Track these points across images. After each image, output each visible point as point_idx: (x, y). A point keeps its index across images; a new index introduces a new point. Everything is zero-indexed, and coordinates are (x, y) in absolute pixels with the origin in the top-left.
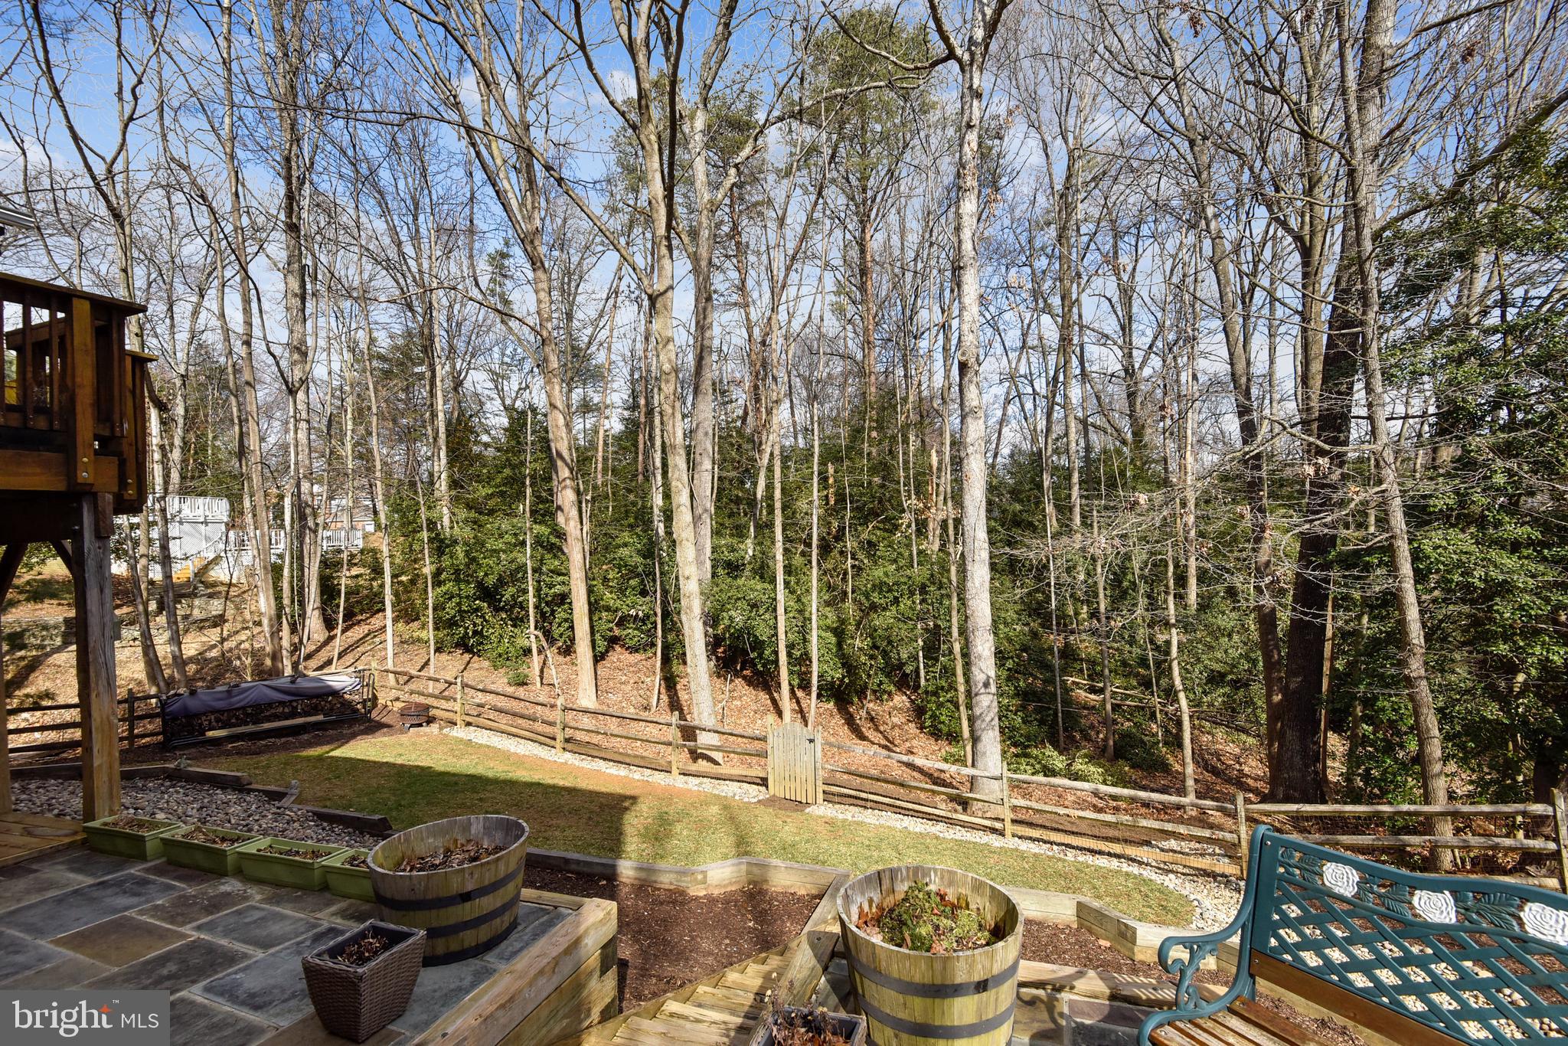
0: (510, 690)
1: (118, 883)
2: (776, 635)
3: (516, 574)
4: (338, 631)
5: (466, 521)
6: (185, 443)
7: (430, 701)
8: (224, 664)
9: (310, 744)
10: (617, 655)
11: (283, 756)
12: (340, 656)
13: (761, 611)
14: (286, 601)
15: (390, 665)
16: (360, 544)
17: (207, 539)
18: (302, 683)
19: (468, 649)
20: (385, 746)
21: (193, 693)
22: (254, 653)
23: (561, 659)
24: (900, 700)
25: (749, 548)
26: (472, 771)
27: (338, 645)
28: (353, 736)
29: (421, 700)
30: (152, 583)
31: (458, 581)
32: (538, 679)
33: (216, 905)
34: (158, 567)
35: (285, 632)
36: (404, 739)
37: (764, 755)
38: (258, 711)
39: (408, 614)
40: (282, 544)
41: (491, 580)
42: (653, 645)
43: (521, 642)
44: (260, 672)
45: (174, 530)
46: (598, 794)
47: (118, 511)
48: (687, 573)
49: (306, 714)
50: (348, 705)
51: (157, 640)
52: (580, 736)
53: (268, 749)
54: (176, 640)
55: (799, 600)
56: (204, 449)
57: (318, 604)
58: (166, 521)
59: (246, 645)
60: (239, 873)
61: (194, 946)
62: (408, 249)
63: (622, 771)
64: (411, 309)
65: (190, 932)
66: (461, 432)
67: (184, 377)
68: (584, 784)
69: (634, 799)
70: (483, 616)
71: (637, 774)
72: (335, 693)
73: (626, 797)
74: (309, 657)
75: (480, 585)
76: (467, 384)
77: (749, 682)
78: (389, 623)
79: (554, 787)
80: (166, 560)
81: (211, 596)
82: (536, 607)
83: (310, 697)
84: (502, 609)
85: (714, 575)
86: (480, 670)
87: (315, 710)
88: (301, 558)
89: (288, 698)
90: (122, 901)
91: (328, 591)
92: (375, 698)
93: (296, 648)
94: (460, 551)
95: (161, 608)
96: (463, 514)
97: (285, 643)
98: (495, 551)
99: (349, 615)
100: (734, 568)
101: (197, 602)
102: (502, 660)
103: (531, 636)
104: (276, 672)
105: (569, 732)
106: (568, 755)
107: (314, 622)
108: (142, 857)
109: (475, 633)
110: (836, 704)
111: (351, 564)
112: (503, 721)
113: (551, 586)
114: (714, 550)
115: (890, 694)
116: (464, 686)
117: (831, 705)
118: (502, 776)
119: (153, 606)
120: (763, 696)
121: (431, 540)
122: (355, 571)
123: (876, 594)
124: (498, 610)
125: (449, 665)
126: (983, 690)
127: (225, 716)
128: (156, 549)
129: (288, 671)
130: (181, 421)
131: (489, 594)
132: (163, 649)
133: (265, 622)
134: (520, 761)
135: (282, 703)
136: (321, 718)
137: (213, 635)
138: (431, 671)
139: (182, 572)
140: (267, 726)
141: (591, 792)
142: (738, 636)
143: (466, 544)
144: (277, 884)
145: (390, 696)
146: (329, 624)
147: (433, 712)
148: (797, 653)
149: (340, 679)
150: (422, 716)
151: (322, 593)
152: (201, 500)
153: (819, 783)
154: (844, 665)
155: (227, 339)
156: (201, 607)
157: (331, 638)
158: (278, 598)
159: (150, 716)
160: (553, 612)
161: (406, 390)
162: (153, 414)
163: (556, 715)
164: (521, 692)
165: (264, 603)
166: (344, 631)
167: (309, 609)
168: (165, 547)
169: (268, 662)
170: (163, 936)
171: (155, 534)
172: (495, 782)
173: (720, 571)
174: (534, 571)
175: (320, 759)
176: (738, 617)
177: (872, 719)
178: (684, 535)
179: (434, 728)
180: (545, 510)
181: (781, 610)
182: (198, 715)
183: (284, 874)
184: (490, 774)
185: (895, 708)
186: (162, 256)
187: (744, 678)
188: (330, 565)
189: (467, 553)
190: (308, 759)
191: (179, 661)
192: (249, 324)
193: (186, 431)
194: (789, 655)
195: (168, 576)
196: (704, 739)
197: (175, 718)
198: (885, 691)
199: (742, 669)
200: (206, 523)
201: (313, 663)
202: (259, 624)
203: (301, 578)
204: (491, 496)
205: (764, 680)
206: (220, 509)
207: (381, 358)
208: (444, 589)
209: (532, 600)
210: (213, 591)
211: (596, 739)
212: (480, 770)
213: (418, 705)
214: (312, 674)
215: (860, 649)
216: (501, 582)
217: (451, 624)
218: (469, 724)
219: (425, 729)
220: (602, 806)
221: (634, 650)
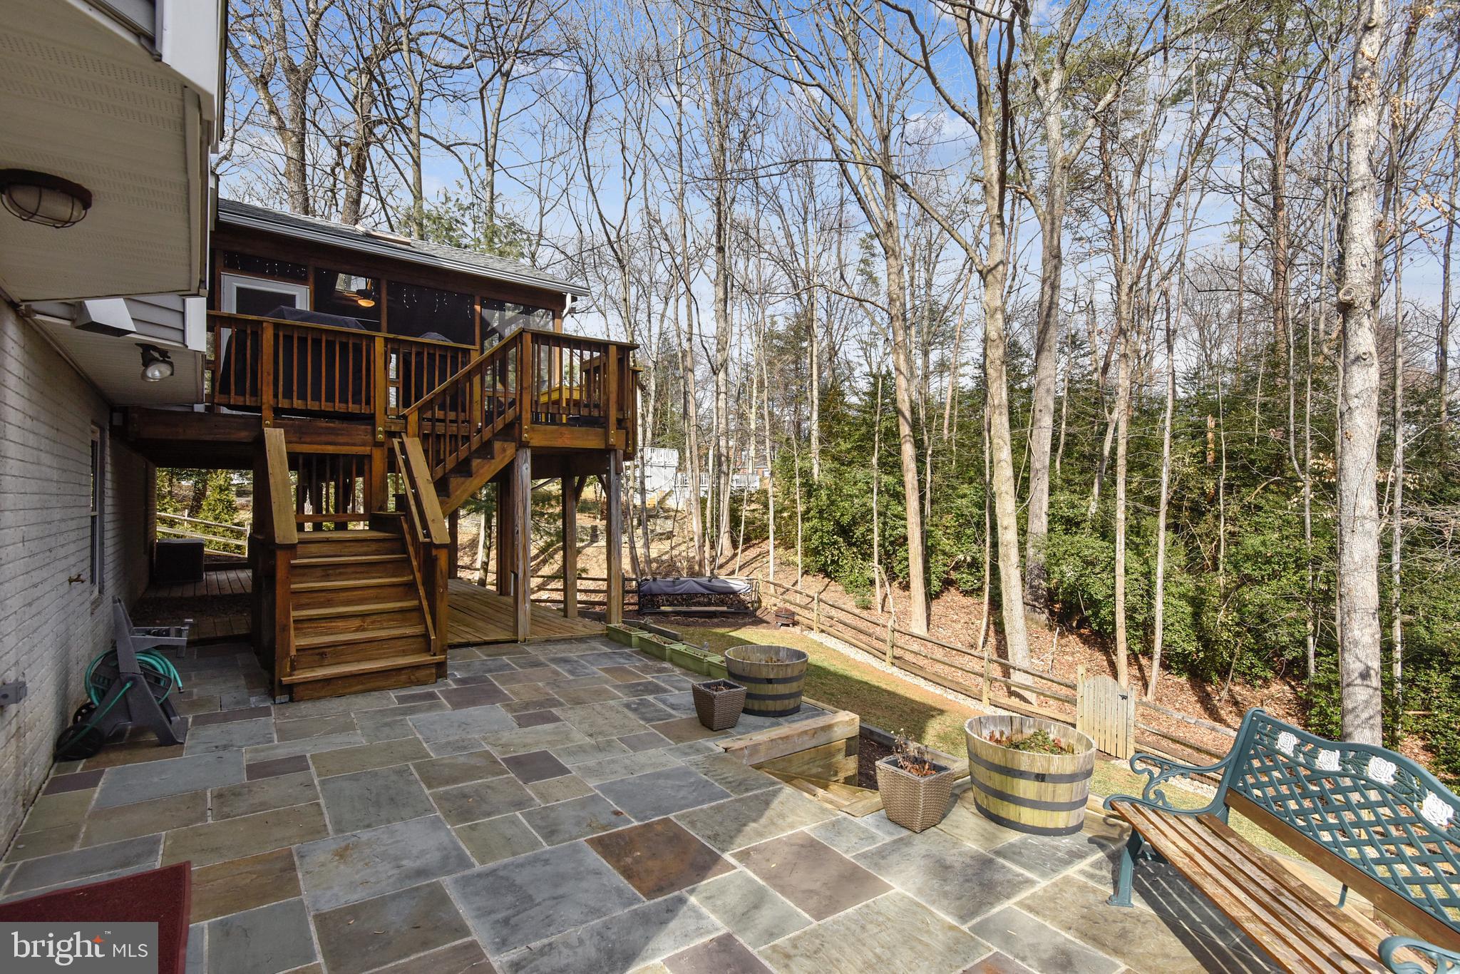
0: (857, 611)
1: (621, 654)
2: (1114, 595)
3: (866, 515)
4: (739, 551)
5: (831, 470)
6: (656, 410)
7: (797, 610)
8: (671, 566)
9: (718, 626)
10: (952, 596)
11: (699, 630)
12: (740, 568)
13: (1097, 570)
14: (708, 525)
15: (771, 579)
16: (757, 484)
17: (666, 478)
18: (715, 583)
19: (828, 575)
20: (763, 636)
21: (655, 580)
22: (689, 559)
23: (901, 592)
24: (1278, 688)
25: (1092, 506)
26: (819, 664)
27: (739, 560)
28: (744, 625)
29: (792, 608)
30: (635, 506)
31: (821, 518)
32: (879, 607)
33: (660, 670)
34: (638, 496)
35: (707, 548)
36: (776, 633)
37: (1073, 702)
38: (689, 598)
39: (786, 542)
40: (707, 486)
41: (846, 520)
42: (980, 589)
43: (868, 574)
44: (692, 574)
45: (648, 471)
46: (913, 701)
47: (625, 459)
48: (1005, 524)
49: (717, 605)
50: (742, 602)
51: (637, 545)
52: (909, 657)
53: (694, 624)
54: (647, 545)
55: (1146, 562)
56: (665, 414)
57: (728, 529)
58: (643, 465)
59: (684, 554)
60: (671, 661)
61: (650, 683)
62: (799, 249)
63: (938, 691)
64: (800, 299)
65: (649, 678)
66: (831, 396)
67: (656, 363)
68: (901, 691)
69: (941, 712)
70: (839, 549)
71: (951, 696)
72: (734, 593)
73: (935, 709)
74: (721, 567)
75: (837, 523)
76: (840, 354)
77: (1085, 640)
78: (771, 548)
79: (878, 688)
80: (643, 491)
81: (666, 518)
82: (880, 545)
83: (720, 594)
84: (854, 544)
85: (1050, 530)
86: (835, 592)
87: (722, 603)
88: (718, 494)
89: (706, 592)
90: (622, 661)
91: (735, 520)
92: (759, 601)
93: (713, 560)
94: (823, 493)
95: (639, 524)
96: (829, 464)
97: (707, 555)
98: (851, 496)
99: (747, 540)
100: (1071, 525)
101: (658, 521)
102: (852, 586)
103: (875, 570)
104: (700, 574)
105: (898, 652)
106: (895, 669)
107: (725, 540)
108: (630, 646)
109: (833, 562)
110: (1189, 679)
111: (750, 501)
112: (848, 635)
113: (894, 528)
114: (1051, 505)
115: (1266, 680)
116: (820, 600)
117: (1183, 679)
118: (841, 672)
119: (635, 522)
120: (1100, 657)
121: (802, 485)
122: (754, 506)
123: (1248, 564)
124: (850, 545)
125: (814, 584)
126: (1359, 681)
127: (673, 598)
128: (638, 485)
129: (708, 574)
130: (653, 394)
131: (844, 531)
132: (640, 551)
133: (696, 539)
134: (857, 665)
135: (703, 595)
136: (725, 609)
137: (666, 545)
138: (798, 587)
139: (652, 500)
140: (694, 609)
141: (907, 698)
142: (1072, 591)
143: (828, 488)
144: (688, 669)
145: (770, 602)
146: (735, 544)
147: (797, 618)
148: (1140, 618)
149: (738, 583)
150: (789, 619)
151: (731, 521)
152: (663, 450)
153: (1131, 740)
154: (1199, 638)
155: (679, 336)
156: (662, 525)
157: (735, 555)
158: (704, 523)
159: (632, 592)
160: (895, 551)
161: (795, 362)
162: (639, 392)
163: (887, 635)
164: (865, 614)
165: (695, 525)
166: (743, 551)
167: (722, 530)
168: (642, 483)
169: (697, 568)
170: (639, 676)
171: (638, 474)
172: (835, 675)
173: (1059, 527)
174: (880, 514)
175: (723, 635)
176: (1069, 572)
177: (1236, 703)
178: (1003, 488)
179: (797, 629)
180: (891, 464)
181: (1120, 570)
182: (656, 595)
183: (689, 663)
184: (832, 669)
185: (1271, 697)
186: (646, 278)
187: (1080, 636)
188: (736, 500)
189: (829, 497)
190: (716, 634)
191: (649, 561)
192: (690, 326)
193: (656, 401)
194: (1129, 618)
195: (644, 502)
196: (1017, 677)
197: (645, 595)
198: (1257, 677)
199: (1079, 627)
200: (665, 467)
201: (724, 571)
202: (692, 539)
203: (718, 510)
204: (848, 451)
205: (1102, 640)
206: (671, 456)
207: (779, 337)
208: (811, 524)
209: (876, 539)
210: (668, 514)
211: (921, 662)
212: (825, 664)
213: (787, 610)
214: (722, 577)
215: (1223, 624)
216: (854, 522)
217: (816, 552)
218: (823, 631)
219: (790, 629)
220: (913, 710)
221: (966, 593)
